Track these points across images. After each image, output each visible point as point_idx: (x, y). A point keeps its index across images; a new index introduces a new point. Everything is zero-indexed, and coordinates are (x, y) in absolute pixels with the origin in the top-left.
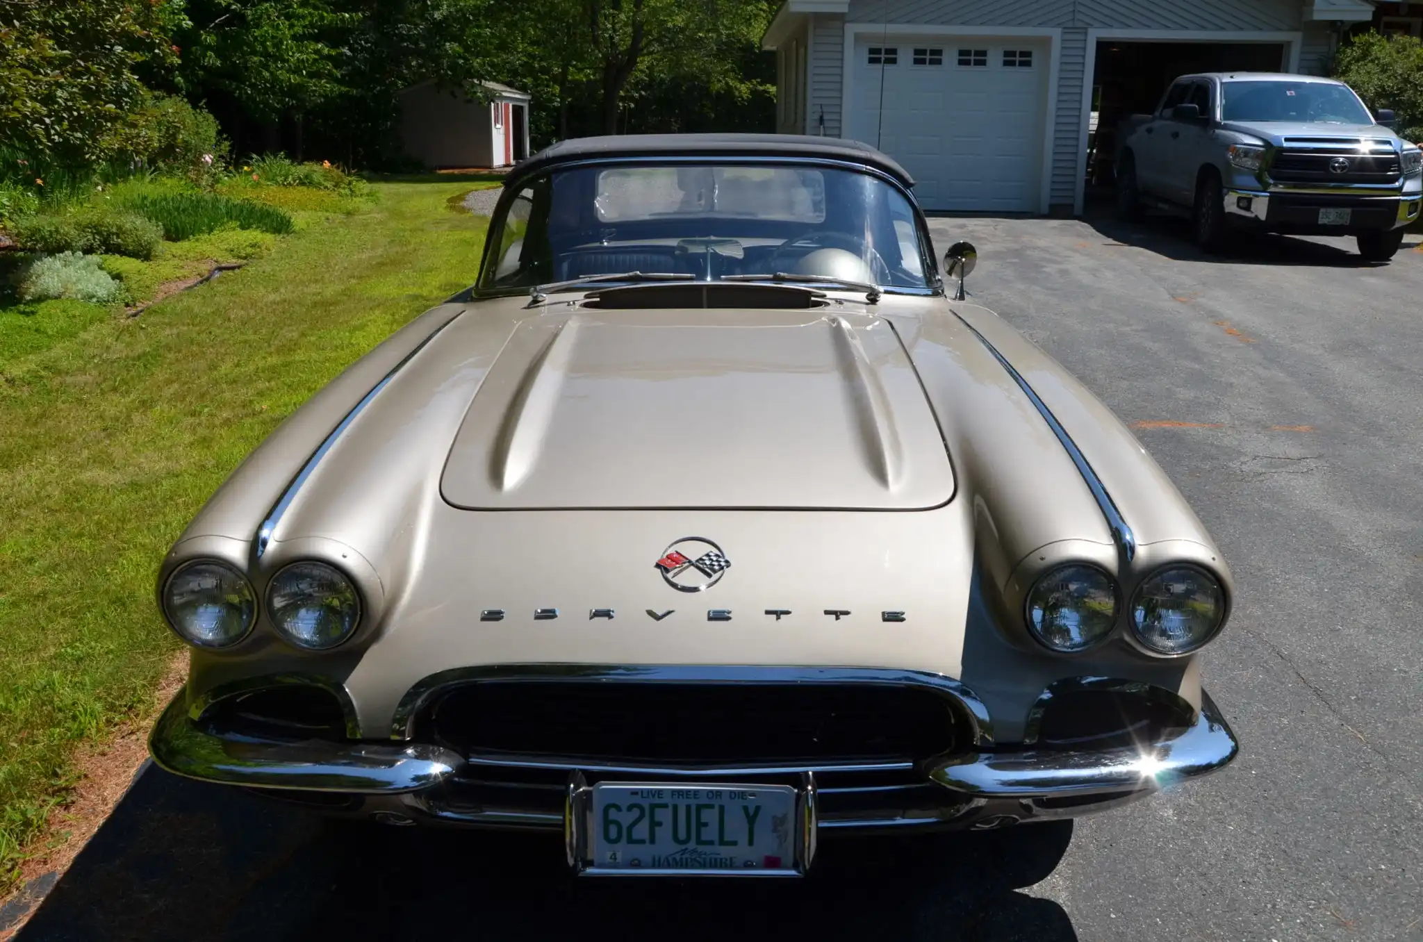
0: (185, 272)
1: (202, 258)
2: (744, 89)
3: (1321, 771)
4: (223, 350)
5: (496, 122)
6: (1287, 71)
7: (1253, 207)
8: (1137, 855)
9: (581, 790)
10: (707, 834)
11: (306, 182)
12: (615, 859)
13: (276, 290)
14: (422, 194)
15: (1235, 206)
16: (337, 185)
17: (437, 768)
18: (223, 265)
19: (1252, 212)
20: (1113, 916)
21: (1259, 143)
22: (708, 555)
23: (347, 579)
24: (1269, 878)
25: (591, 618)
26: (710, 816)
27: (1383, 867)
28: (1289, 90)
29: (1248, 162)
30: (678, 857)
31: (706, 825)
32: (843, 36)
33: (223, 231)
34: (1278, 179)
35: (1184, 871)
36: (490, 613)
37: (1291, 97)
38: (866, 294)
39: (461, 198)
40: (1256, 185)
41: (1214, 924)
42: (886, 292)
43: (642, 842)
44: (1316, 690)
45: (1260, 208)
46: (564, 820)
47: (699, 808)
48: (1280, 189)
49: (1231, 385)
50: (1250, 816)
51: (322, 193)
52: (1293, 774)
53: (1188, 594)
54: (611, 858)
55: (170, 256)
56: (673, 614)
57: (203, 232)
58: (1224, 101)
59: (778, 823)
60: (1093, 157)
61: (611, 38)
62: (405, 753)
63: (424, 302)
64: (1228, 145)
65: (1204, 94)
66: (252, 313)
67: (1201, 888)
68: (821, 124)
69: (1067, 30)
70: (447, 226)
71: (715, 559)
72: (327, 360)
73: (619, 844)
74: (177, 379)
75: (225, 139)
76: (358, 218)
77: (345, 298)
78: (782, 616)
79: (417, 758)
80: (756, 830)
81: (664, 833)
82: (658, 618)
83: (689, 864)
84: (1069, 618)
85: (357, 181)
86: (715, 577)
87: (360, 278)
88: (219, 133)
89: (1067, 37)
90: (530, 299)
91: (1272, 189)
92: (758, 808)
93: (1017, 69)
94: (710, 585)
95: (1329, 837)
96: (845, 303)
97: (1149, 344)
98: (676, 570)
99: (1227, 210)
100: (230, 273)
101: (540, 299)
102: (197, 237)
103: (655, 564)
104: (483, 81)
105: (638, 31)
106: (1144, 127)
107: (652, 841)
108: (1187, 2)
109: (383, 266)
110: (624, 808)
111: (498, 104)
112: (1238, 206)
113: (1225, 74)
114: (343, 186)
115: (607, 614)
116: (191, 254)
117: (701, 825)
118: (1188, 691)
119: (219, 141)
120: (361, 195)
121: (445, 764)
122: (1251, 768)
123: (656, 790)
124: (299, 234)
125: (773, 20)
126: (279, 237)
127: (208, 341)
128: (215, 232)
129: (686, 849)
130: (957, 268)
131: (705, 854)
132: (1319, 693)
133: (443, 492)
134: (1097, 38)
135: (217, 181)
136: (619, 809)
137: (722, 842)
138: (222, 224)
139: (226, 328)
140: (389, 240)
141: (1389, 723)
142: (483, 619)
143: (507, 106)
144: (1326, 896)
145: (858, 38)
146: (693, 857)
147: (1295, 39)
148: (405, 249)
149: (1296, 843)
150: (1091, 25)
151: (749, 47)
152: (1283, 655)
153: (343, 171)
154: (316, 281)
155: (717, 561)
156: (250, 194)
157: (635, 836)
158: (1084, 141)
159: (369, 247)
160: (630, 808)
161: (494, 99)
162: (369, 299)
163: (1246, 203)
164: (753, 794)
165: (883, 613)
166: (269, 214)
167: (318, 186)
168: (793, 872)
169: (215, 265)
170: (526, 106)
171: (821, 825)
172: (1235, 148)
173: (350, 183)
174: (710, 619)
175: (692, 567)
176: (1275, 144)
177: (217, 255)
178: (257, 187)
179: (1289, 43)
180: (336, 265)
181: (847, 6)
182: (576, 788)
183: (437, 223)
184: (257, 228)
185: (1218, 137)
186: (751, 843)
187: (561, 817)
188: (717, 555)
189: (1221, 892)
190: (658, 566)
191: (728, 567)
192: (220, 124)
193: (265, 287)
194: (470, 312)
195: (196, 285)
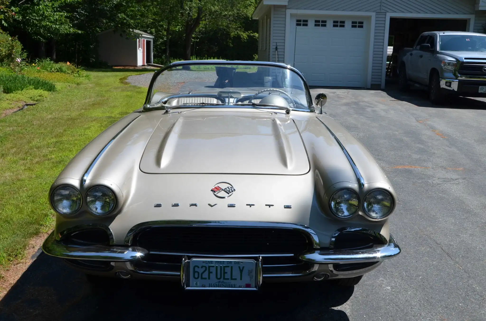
0: (13, 106)
1: (19, 100)
2: (244, 35)
3: (445, 277)
4: (33, 136)
5: (139, 47)
6: (468, 31)
7: (452, 86)
8: (375, 300)
9: (186, 261)
10: (227, 276)
11: (60, 70)
12: (197, 284)
13: (51, 114)
14: (108, 77)
15: (445, 85)
16: (73, 72)
17: (139, 254)
18: (28, 104)
19: (452, 88)
20: (365, 316)
21: (454, 60)
22: (228, 187)
23: (112, 192)
24: (420, 307)
25: (190, 206)
26: (228, 270)
27: (461, 305)
28: (467, 38)
29: (450, 68)
30: (217, 284)
31: (226, 273)
32: (285, 15)
33: (27, 90)
34: (462, 74)
35: (391, 304)
36: (157, 205)
37: (468, 41)
38: (285, 111)
39: (125, 78)
40: (453, 76)
41: (399, 319)
42: (292, 110)
43: (206, 279)
44: (447, 254)
45: (455, 86)
46: (180, 274)
47: (224, 267)
48: (463, 78)
49: (434, 153)
50: (417, 290)
51: (67, 75)
52: (434, 278)
53: (382, 200)
54: (195, 284)
55: (6, 100)
56: (216, 205)
57: (19, 90)
58: (440, 43)
59: (250, 272)
60: (391, 65)
61: (189, 13)
62: (129, 249)
63: (113, 119)
64: (441, 61)
65: (432, 40)
66: (42, 122)
67: (396, 309)
68: (276, 50)
69: (377, 13)
70: (120, 90)
71: (230, 188)
72: (76, 140)
73: (198, 279)
74: (15, 147)
75: (25, 52)
76: (82, 86)
77: (81, 117)
78: (252, 206)
79: (132, 251)
80: (243, 275)
81: (213, 276)
82: (212, 206)
83: (221, 286)
84: (344, 207)
85: (81, 71)
86: (230, 194)
87: (86, 109)
88: (23, 49)
89: (377, 16)
90: (165, 111)
91: (460, 78)
92: (243, 267)
93: (357, 29)
94: (228, 197)
95: (443, 296)
96: (278, 114)
97: (405, 138)
98: (218, 192)
99: (441, 87)
100: (31, 107)
101: (168, 111)
102: (16, 92)
103: (211, 190)
104: (134, 30)
105: (200, 11)
106: (410, 53)
107: (209, 278)
108: (431, 1)
109: (94, 105)
110: (200, 267)
111: (140, 40)
112: (446, 85)
113: (441, 32)
114: (75, 72)
115: (195, 205)
116: (15, 99)
117: (225, 273)
118: (384, 232)
119: (22, 53)
120: (83, 76)
121: (142, 253)
122: (420, 276)
123: (210, 261)
124: (59, 92)
125: (257, 6)
126: (50, 93)
127: (26, 132)
128: (24, 90)
129: (220, 281)
130: (320, 103)
131: (226, 283)
132: (448, 254)
133: (141, 169)
134: (390, 17)
135: (22, 69)
136: (198, 267)
137: (232, 279)
138: (27, 87)
139: (33, 128)
140: (96, 95)
141: (472, 264)
142: (155, 207)
143: (144, 40)
144: (439, 312)
145: (292, 15)
146: (222, 284)
147: (472, 18)
148: (103, 99)
149: (431, 298)
150: (388, 12)
151: (247, 18)
152: (437, 243)
153: (75, 66)
154: (67, 110)
155: (231, 189)
156: (37, 75)
157: (203, 277)
158: (385, 58)
159: (88, 97)
160: (202, 267)
161: (139, 37)
162: (91, 117)
163: (449, 84)
164: (242, 262)
165: (284, 206)
166: (46, 84)
167: (65, 72)
168: (255, 289)
169: (25, 103)
170: (152, 40)
171: (264, 275)
172: (444, 62)
173: (78, 71)
174: (228, 207)
175: (223, 191)
176: (461, 60)
177: (25, 99)
178: (39, 72)
179: (470, 19)
180: (75, 104)
181: (287, 2)
182: (185, 260)
183: (116, 88)
184: (41, 89)
185: (438, 57)
186: (241, 279)
187: (179, 273)
188: (231, 187)
189: (402, 311)
190: (212, 190)
191: (234, 191)
192: (23, 46)
193: (46, 112)
194: (143, 116)
195: (17, 111)
